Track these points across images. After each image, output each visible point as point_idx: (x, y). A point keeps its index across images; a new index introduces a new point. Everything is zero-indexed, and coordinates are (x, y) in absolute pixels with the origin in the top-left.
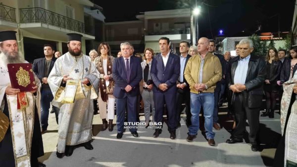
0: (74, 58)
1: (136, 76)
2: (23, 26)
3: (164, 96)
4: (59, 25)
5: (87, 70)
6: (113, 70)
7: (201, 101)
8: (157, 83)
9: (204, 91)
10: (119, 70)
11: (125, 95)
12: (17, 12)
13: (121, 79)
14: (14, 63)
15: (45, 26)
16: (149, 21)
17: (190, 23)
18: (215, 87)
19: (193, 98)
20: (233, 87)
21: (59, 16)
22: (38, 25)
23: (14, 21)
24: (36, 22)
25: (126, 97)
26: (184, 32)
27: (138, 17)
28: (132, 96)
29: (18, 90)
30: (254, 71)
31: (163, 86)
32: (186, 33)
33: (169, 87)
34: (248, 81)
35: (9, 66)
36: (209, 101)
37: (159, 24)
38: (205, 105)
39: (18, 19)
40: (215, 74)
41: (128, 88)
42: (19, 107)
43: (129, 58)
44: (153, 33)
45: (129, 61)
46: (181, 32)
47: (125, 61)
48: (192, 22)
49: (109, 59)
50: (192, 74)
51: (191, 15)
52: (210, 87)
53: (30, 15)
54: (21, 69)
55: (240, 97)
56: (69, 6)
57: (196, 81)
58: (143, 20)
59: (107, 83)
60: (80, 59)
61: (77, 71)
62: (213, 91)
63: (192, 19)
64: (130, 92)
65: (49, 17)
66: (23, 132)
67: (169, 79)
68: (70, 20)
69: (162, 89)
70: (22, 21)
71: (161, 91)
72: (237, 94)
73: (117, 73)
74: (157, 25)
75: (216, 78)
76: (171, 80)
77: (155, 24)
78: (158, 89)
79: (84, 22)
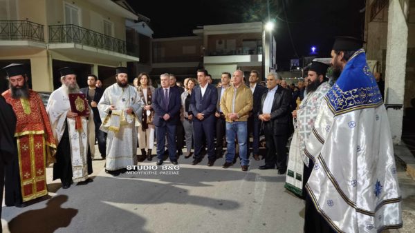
0: (121, 89)
1: (175, 105)
2: (53, 46)
3: (202, 125)
4: (95, 45)
5: (132, 99)
6: (153, 100)
7: (235, 129)
8: (195, 113)
9: (237, 120)
10: (158, 100)
11: (164, 124)
12: (46, 29)
13: (160, 108)
14: (73, 93)
15: (79, 46)
16: (210, 37)
17: (262, 40)
18: (248, 116)
19: (228, 127)
20: (261, 117)
21: (95, 33)
22: (71, 45)
23: (42, 40)
24: (68, 42)
25: (166, 126)
26: (255, 52)
27: (195, 32)
28: (171, 125)
29: (76, 114)
30: (278, 102)
31: (200, 116)
32: (257, 54)
33: (205, 117)
34: (273, 110)
35: (70, 96)
36: (242, 129)
37: (223, 41)
38: (238, 134)
39: (46, 38)
40: (247, 104)
41: (166, 116)
42: (76, 128)
43: (168, 88)
44: (215, 53)
45: (168, 91)
46: (251, 53)
47: (165, 91)
48: (264, 39)
49: (149, 89)
50: (227, 104)
51: (263, 30)
52: (242, 116)
53: (62, 33)
54: (78, 98)
55: (268, 125)
56: (107, 20)
57: (229, 110)
58: (202, 35)
59: (148, 113)
60: (127, 90)
61: (124, 100)
62: (246, 120)
63: (264, 36)
64: (169, 120)
65: (84, 36)
66: (79, 147)
67: (206, 109)
68: (108, 38)
69: (199, 118)
70: (51, 41)
71: (199, 120)
72: (266, 123)
73: (156, 102)
74: (220, 43)
75: (247, 108)
76: (208, 110)
77: (217, 41)
78: (196, 118)
79: (125, 40)
